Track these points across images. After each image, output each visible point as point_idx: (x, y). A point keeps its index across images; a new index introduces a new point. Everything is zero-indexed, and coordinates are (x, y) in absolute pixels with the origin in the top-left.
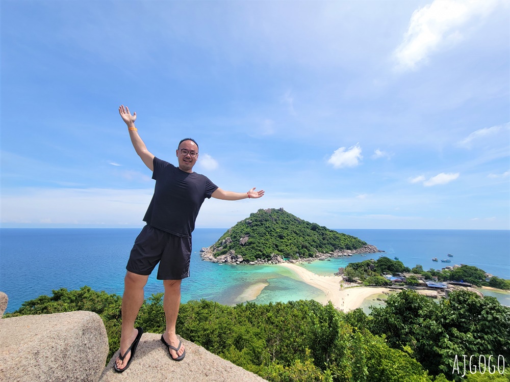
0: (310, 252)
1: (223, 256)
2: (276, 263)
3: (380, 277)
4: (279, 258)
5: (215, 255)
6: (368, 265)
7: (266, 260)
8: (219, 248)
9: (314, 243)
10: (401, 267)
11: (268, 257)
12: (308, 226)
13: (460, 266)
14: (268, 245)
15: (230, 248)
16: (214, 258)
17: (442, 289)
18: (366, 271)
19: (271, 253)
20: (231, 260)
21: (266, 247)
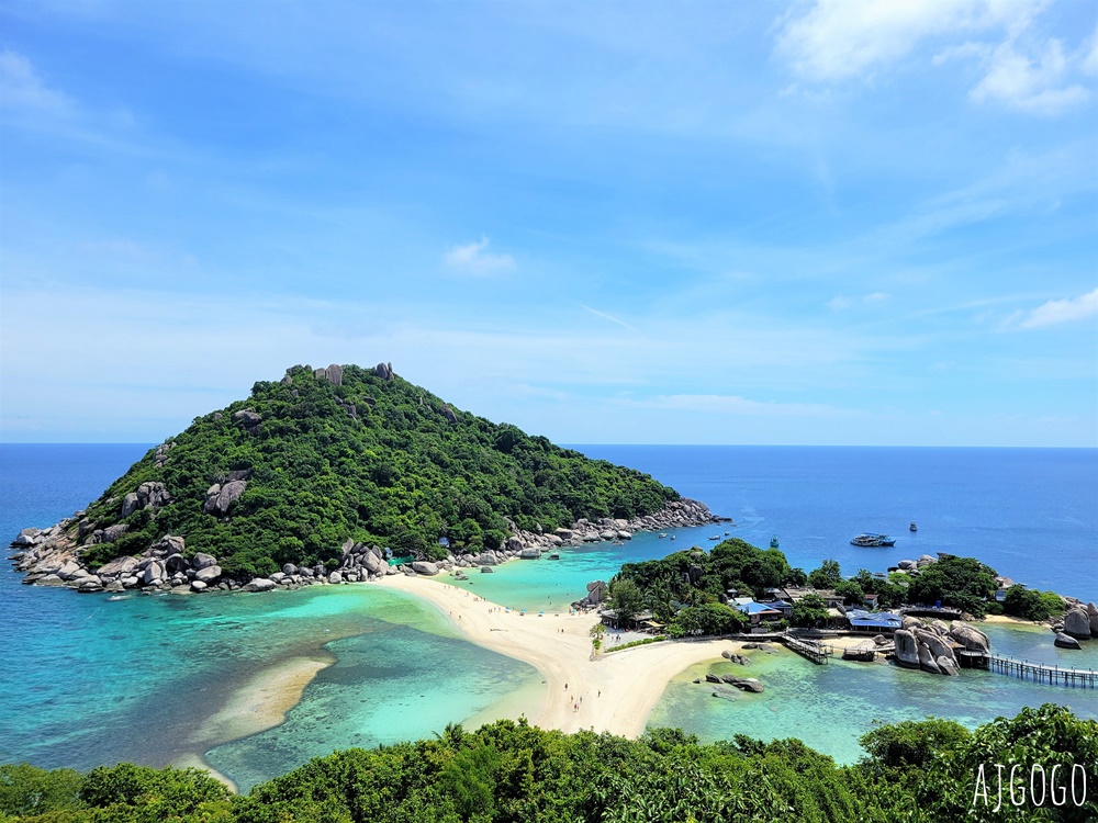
0: (490, 532)
1: (129, 563)
2: (361, 579)
3: (717, 606)
4: (372, 558)
5: (88, 561)
6: (683, 567)
7: (321, 567)
8: (109, 531)
9: (503, 498)
10: (780, 568)
11: (328, 559)
12: (485, 435)
13: (936, 560)
14: (329, 511)
15: (164, 526)
16: (83, 572)
17: (888, 632)
18: (675, 588)
19: (339, 539)
20: (165, 577)
21: (322, 517)
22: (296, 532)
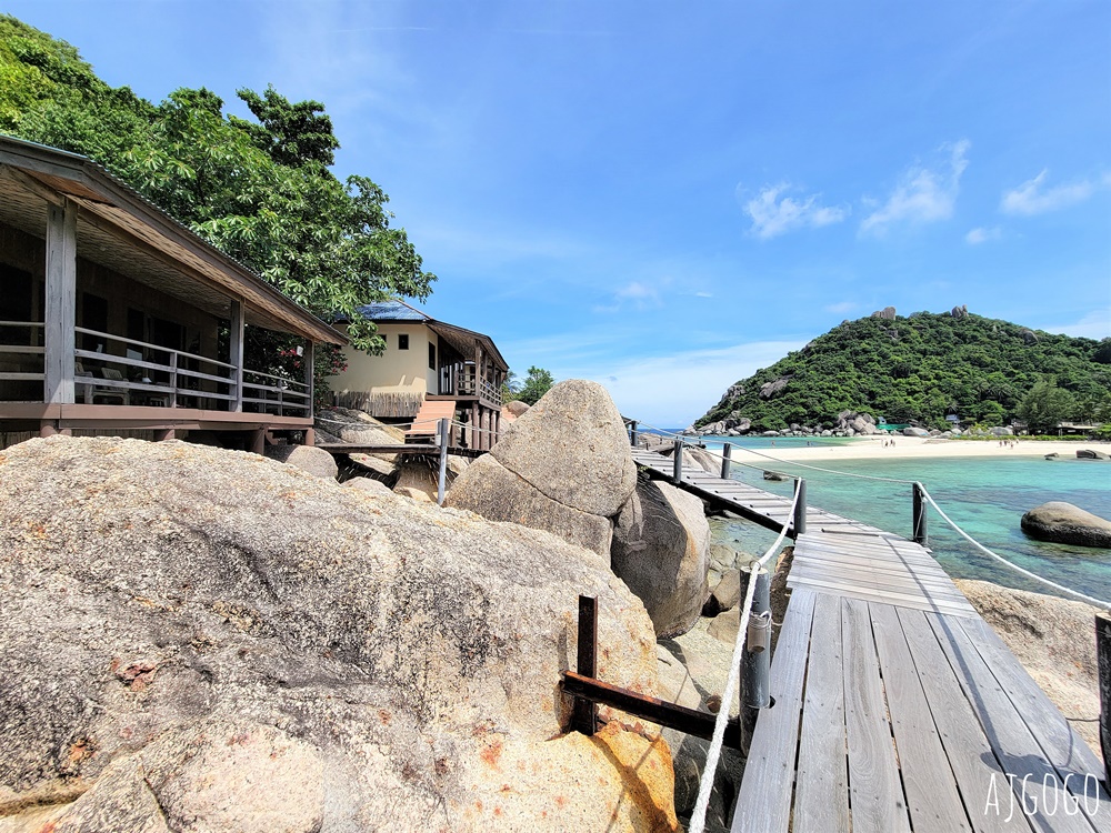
1: (713, 425)
2: (847, 436)
4: (863, 423)
5: (697, 425)
7: (818, 427)
11: (828, 422)
14: (838, 393)
19: (838, 410)
20: (724, 430)
21: (830, 396)
22: (803, 405)
